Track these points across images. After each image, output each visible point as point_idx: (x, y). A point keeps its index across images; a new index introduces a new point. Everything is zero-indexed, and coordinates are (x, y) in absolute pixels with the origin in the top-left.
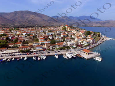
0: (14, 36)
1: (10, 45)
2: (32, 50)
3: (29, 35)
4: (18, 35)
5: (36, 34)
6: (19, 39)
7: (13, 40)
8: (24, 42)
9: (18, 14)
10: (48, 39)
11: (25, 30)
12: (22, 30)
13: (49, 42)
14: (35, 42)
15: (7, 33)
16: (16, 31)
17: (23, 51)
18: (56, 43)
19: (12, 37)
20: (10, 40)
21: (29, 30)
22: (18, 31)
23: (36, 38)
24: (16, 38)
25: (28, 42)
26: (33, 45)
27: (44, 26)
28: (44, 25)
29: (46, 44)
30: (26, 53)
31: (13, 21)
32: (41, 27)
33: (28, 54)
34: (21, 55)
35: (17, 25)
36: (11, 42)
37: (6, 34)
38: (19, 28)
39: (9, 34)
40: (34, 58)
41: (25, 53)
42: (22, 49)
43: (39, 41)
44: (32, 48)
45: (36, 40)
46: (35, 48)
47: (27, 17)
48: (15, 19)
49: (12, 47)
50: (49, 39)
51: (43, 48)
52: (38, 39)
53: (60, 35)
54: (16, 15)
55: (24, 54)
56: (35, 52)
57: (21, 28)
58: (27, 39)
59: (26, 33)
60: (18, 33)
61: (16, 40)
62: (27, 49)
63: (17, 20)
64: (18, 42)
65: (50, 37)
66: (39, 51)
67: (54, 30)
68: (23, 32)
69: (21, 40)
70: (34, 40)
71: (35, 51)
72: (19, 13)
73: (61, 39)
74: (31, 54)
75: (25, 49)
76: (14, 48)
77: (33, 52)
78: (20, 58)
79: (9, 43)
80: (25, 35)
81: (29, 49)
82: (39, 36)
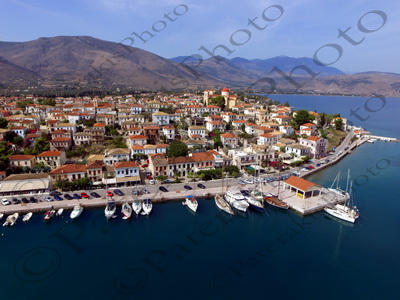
0: (36, 128)
1: (19, 160)
2: (100, 180)
3: (91, 123)
4: (52, 123)
5: (117, 119)
6: (53, 137)
7: (30, 143)
8: (70, 149)
9: (52, 48)
10: (161, 138)
11: (77, 105)
12: (67, 107)
13: (164, 150)
14: (112, 151)
15: (10, 114)
16: (44, 110)
17: (66, 186)
18: (190, 155)
19: (27, 132)
20: (20, 142)
21: (91, 105)
22: (49, 108)
23: (118, 134)
24: (44, 135)
25: (86, 150)
26: (105, 160)
27: (143, 92)
28: (144, 89)
29: (153, 157)
30: (79, 192)
31: (36, 74)
32: (132, 93)
33: (87, 197)
35: (47, 85)
36: (22, 150)
37: (7, 118)
38: (54, 97)
39: (18, 121)
40: (108, 213)
41: (76, 192)
42: (63, 178)
43: (126, 147)
44: (102, 174)
45: (115, 144)
46: (112, 173)
47: (86, 57)
48: (44, 66)
50: (164, 138)
52: (121, 139)
53: (201, 123)
54: (44, 51)
55: (71, 194)
56: (112, 189)
57: (65, 96)
58: (84, 140)
59: (80, 115)
60: (50, 116)
61: (40, 143)
62: (83, 176)
63: (49, 68)
64: (49, 149)
65: (166, 132)
66: (129, 184)
67: (181, 107)
68: (68, 113)
69: (62, 142)
70: (108, 141)
71: (110, 185)
72: (57, 44)
73: (206, 140)
74: (97, 196)
75: (74, 176)
76: (33, 172)
77: (103, 186)
78: (57, 211)
79: (16, 153)
80: (77, 122)
81: (89, 176)
82: (128, 127)
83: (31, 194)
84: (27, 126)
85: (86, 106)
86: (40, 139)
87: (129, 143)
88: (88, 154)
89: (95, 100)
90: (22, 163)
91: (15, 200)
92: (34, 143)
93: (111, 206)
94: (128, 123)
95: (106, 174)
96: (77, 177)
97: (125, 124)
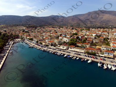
0: (84, 36)
1: (79, 44)
2: (99, 54)
3: (99, 36)
4: (88, 35)
5: (108, 36)
6: (88, 39)
7: (82, 40)
8: (92, 43)
11: (96, 31)
12: (93, 31)
14: (105, 46)
15: (78, 32)
17: (89, 53)
19: (81, 37)
20: (79, 39)
21: (100, 31)
22: (88, 31)
23: (108, 41)
25: (96, 44)
26: (102, 48)
30: (92, 56)
34: (86, 56)
35: (89, 25)
36: (80, 41)
38: (90, 28)
40: (99, 65)
41: (91, 56)
42: (88, 51)
44: (100, 53)
45: (106, 44)
46: (103, 53)
49: (80, 47)
51: (114, 55)
52: (109, 43)
55: (90, 56)
56: (102, 58)
57: (93, 28)
58: (96, 41)
59: (96, 34)
60: (88, 33)
62: (94, 52)
64: (86, 42)
66: (108, 58)
68: (93, 33)
69: (90, 41)
70: (104, 43)
71: (102, 56)
74: (97, 59)
75: (91, 51)
76: (81, 47)
77: (99, 56)
78: (85, 59)
79: (78, 42)
80: (95, 36)
81: (96, 52)
82: (112, 39)
83: (80, 53)
84: (82, 36)
85: (98, 31)
86: (84, 39)
87: (111, 45)
88: (97, 46)
89: (102, 30)
90: (79, 45)
91: (76, 53)
92: (83, 40)
93: (101, 63)
94: (112, 38)
95: (101, 53)
96: (92, 51)
97: (111, 38)
